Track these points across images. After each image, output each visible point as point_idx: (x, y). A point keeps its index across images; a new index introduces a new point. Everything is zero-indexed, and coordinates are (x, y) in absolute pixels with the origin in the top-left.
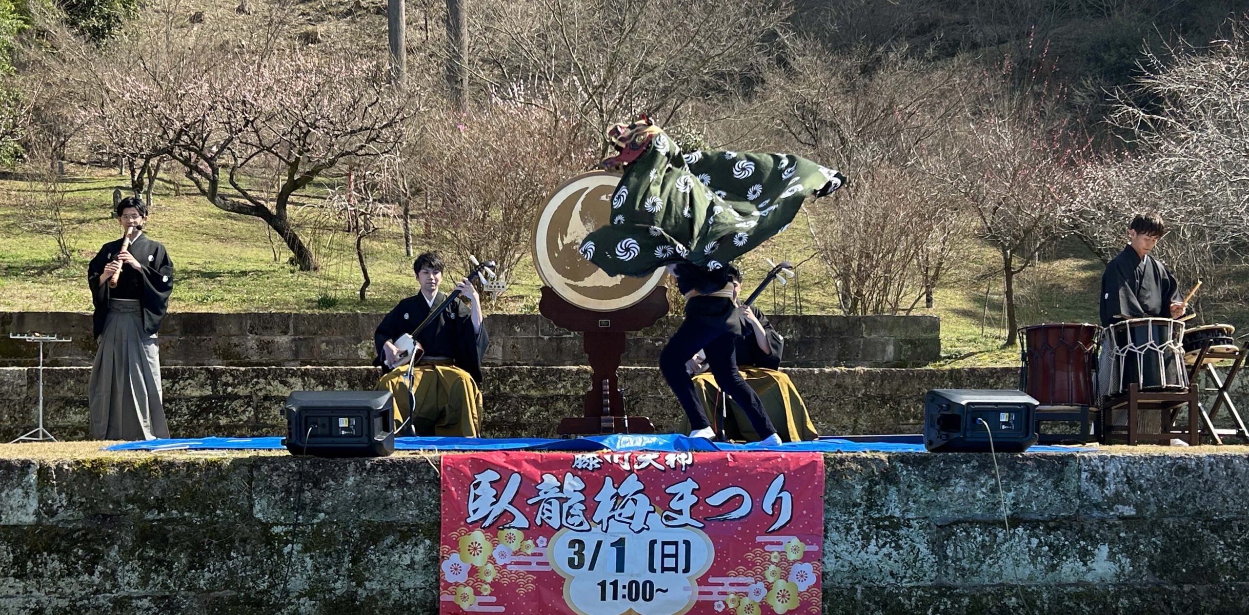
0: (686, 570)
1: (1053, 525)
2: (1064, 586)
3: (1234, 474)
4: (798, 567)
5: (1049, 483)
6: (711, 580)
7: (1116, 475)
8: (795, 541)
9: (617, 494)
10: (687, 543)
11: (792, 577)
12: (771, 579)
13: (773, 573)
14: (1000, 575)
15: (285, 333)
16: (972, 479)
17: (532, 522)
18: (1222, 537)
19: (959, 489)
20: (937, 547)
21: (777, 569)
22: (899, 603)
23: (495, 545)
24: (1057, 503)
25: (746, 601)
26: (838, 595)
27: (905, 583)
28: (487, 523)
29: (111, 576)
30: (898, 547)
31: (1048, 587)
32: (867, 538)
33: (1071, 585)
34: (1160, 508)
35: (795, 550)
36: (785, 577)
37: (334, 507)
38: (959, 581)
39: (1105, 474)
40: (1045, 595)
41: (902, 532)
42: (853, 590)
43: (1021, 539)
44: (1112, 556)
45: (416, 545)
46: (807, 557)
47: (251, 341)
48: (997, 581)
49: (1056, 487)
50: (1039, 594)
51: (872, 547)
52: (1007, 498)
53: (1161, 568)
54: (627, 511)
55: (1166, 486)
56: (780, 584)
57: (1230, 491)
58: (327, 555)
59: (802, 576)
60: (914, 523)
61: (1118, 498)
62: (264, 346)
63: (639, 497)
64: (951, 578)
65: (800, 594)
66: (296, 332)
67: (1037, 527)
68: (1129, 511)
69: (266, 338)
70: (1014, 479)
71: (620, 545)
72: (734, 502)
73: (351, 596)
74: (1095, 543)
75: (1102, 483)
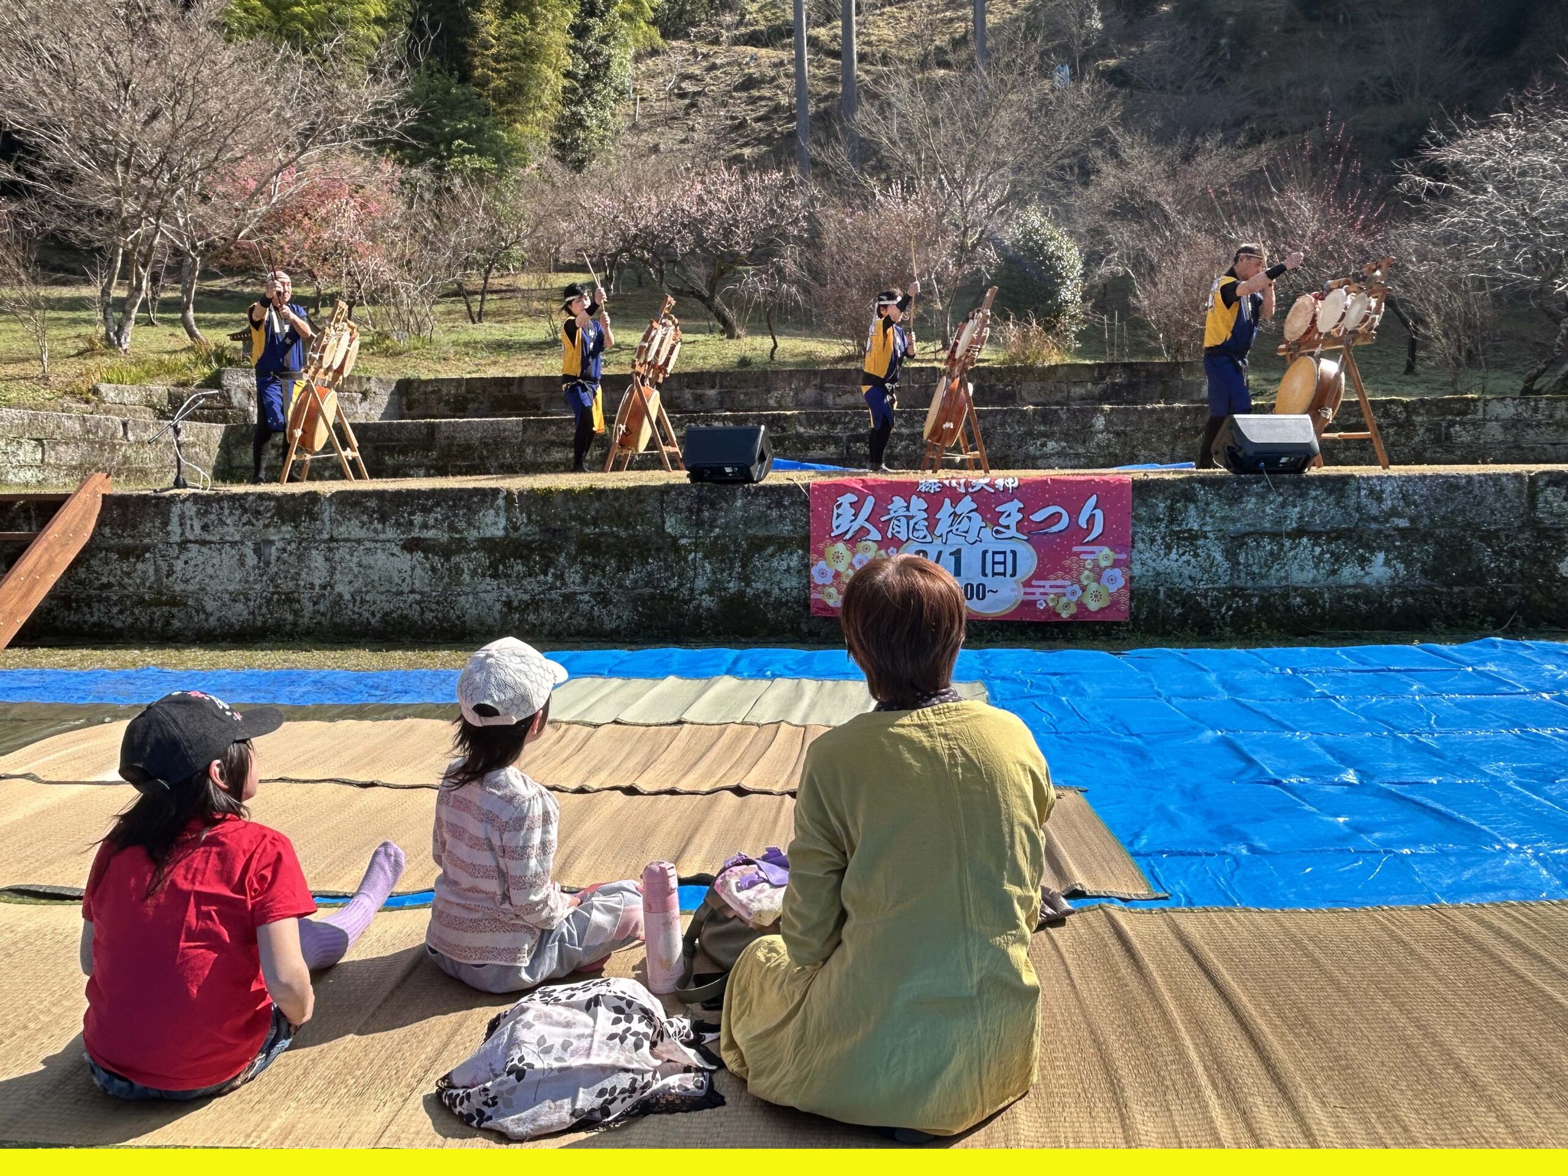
0: (1014, 575)
1: (1335, 535)
2: (1344, 587)
3: (1502, 490)
4: (1109, 572)
5: (1331, 499)
6: (1034, 583)
7: (1393, 492)
8: (1106, 550)
9: (954, 513)
10: (1014, 553)
11: (1104, 580)
12: (1085, 583)
13: (1088, 578)
14: (1286, 578)
15: (713, 387)
16: (1262, 497)
17: (884, 536)
18: (1489, 546)
19: (1250, 506)
20: (1230, 555)
21: (1091, 574)
22: (1197, 602)
23: (854, 554)
24: (1339, 517)
25: (1064, 600)
26: (1143, 595)
27: (1202, 586)
28: (848, 537)
29: (560, 577)
30: (1196, 555)
31: (1329, 588)
32: (1169, 548)
33: (1350, 587)
34: (1432, 521)
35: (1106, 557)
36: (1098, 580)
37: (727, 524)
38: (1250, 584)
39: (1382, 492)
40: (1326, 595)
41: (1200, 542)
42: (1157, 591)
43: (1305, 548)
44: (1387, 563)
45: (791, 554)
46: (1116, 564)
47: (688, 394)
48: (1283, 583)
49: (1338, 503)
50: (1321, 594)
51: (1173, 555)
52: (1294, 512)
53: (1430, 572)
54: (964, 526)
55: (1437, 501)
56: (1094, 586)
57: (1498, 505)
58: (722, 561)
59: (1112, 580)
60: (1210, 535)
61: (1394, 512)
62: (698, 398)
63: (973, 515)
64: (1243, 581)
65: (1110, 595)
66: (721, 387)
67: (1320, 537)
68: (1403, 523)
69: (699, 391)
70: (1300, 496)
71: (957, 554)
72: (1055, 518)
73: (741, 593)
74: (1372, 551)
75: (1379, 499)
